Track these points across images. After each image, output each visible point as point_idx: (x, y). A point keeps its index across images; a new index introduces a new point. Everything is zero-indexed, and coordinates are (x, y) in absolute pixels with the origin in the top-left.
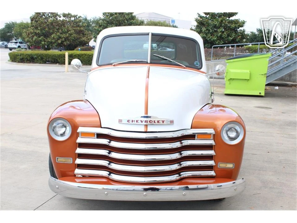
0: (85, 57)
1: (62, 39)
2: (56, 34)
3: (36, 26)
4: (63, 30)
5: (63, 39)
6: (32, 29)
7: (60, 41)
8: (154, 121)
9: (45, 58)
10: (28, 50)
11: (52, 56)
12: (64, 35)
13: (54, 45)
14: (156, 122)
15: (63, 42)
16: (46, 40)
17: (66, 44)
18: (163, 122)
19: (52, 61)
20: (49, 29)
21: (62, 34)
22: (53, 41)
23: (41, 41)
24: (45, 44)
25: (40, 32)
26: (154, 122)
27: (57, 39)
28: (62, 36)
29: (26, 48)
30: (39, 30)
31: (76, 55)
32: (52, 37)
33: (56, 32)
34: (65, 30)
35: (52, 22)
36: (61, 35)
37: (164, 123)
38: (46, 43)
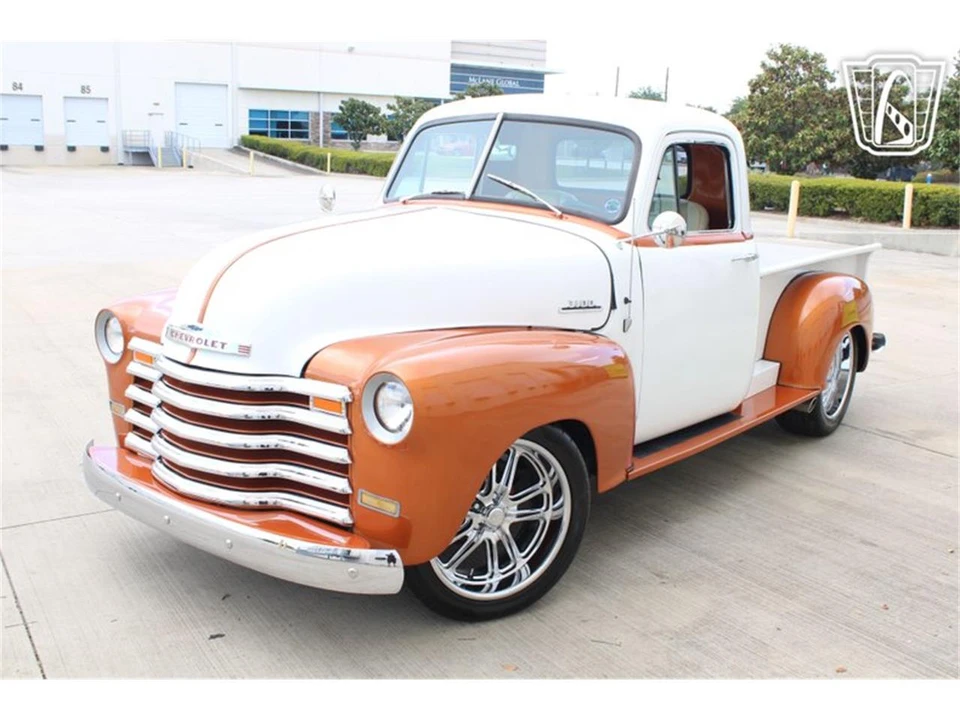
0: (871, 197)
1: (828, 144)
2: (812, 129)
3: (760, 105)
4: (838, 117)
5: (833, 145)
6: (750, 115)
7: (820, 151)
8: (206, 341)
9: (760, 195)
10: (767, 173)
11: (778, 190)
12: (838, 131)
13: (803, 159)
14: (209, 343)
15: (834, 151)
16: (782, 145)
17: (838, 160)
18: (223, 345)
19: (778, 205)
20: (796, 114)
21: (830, 129)
22: (801, 149)
23: (769, 147)
24: (778, 155)
25: (767, 123)
26: (206, 344)
27: (814, 143)
28: (830, 134)
29: (763, 169)
30: (766, 116)
31: (845, 189)
32: (801, 136)
33: (814, 123)
34: (841, 118)
35: (805, 95)
36: (827, 131)
37: (224, 351)
38: (781, 153)
